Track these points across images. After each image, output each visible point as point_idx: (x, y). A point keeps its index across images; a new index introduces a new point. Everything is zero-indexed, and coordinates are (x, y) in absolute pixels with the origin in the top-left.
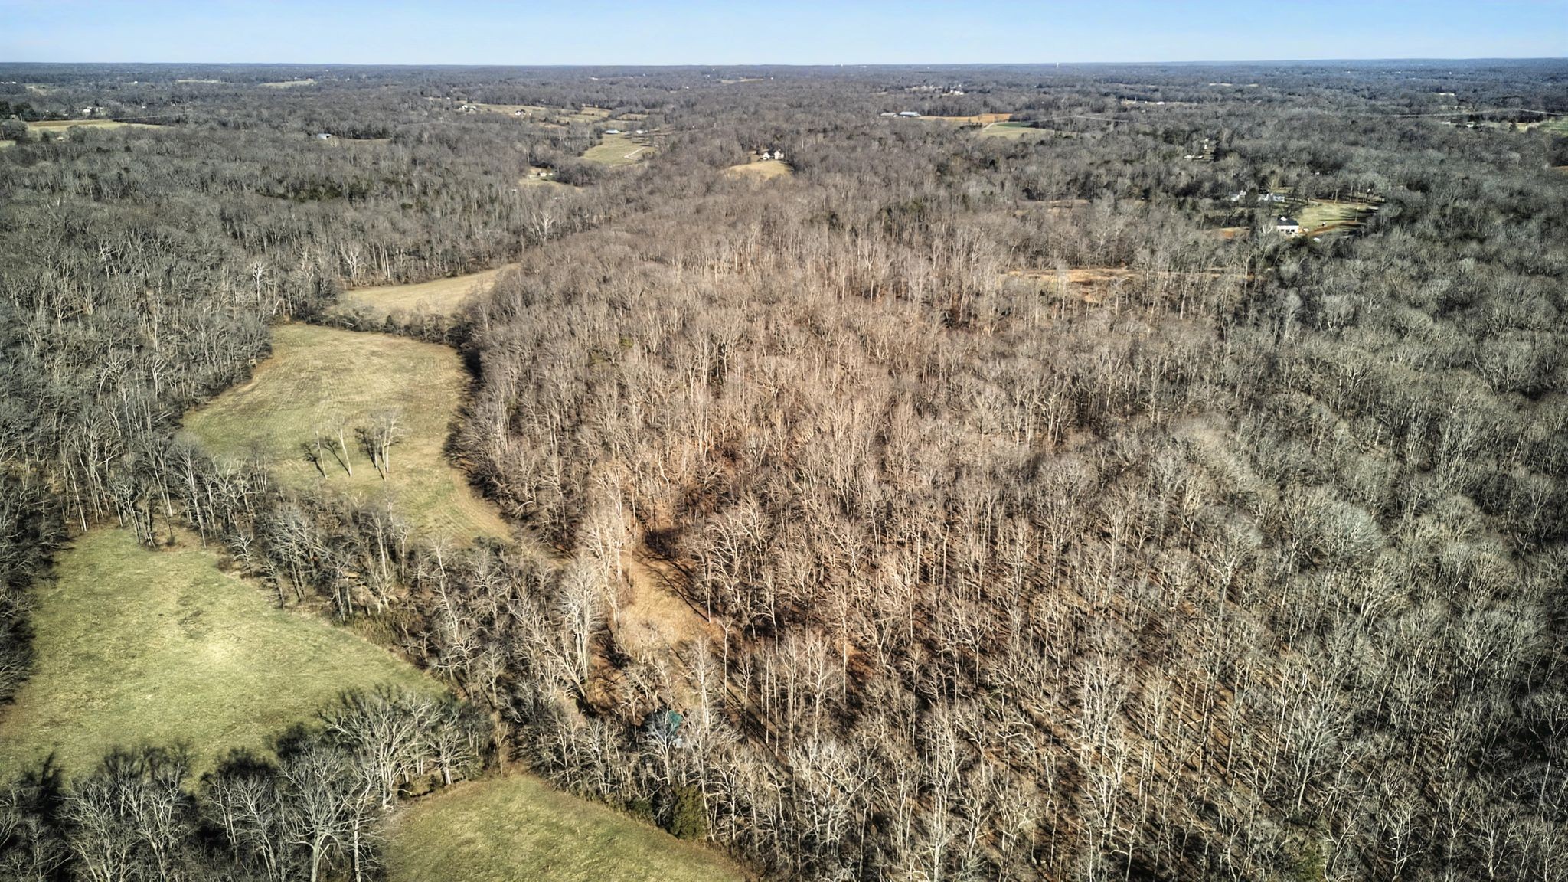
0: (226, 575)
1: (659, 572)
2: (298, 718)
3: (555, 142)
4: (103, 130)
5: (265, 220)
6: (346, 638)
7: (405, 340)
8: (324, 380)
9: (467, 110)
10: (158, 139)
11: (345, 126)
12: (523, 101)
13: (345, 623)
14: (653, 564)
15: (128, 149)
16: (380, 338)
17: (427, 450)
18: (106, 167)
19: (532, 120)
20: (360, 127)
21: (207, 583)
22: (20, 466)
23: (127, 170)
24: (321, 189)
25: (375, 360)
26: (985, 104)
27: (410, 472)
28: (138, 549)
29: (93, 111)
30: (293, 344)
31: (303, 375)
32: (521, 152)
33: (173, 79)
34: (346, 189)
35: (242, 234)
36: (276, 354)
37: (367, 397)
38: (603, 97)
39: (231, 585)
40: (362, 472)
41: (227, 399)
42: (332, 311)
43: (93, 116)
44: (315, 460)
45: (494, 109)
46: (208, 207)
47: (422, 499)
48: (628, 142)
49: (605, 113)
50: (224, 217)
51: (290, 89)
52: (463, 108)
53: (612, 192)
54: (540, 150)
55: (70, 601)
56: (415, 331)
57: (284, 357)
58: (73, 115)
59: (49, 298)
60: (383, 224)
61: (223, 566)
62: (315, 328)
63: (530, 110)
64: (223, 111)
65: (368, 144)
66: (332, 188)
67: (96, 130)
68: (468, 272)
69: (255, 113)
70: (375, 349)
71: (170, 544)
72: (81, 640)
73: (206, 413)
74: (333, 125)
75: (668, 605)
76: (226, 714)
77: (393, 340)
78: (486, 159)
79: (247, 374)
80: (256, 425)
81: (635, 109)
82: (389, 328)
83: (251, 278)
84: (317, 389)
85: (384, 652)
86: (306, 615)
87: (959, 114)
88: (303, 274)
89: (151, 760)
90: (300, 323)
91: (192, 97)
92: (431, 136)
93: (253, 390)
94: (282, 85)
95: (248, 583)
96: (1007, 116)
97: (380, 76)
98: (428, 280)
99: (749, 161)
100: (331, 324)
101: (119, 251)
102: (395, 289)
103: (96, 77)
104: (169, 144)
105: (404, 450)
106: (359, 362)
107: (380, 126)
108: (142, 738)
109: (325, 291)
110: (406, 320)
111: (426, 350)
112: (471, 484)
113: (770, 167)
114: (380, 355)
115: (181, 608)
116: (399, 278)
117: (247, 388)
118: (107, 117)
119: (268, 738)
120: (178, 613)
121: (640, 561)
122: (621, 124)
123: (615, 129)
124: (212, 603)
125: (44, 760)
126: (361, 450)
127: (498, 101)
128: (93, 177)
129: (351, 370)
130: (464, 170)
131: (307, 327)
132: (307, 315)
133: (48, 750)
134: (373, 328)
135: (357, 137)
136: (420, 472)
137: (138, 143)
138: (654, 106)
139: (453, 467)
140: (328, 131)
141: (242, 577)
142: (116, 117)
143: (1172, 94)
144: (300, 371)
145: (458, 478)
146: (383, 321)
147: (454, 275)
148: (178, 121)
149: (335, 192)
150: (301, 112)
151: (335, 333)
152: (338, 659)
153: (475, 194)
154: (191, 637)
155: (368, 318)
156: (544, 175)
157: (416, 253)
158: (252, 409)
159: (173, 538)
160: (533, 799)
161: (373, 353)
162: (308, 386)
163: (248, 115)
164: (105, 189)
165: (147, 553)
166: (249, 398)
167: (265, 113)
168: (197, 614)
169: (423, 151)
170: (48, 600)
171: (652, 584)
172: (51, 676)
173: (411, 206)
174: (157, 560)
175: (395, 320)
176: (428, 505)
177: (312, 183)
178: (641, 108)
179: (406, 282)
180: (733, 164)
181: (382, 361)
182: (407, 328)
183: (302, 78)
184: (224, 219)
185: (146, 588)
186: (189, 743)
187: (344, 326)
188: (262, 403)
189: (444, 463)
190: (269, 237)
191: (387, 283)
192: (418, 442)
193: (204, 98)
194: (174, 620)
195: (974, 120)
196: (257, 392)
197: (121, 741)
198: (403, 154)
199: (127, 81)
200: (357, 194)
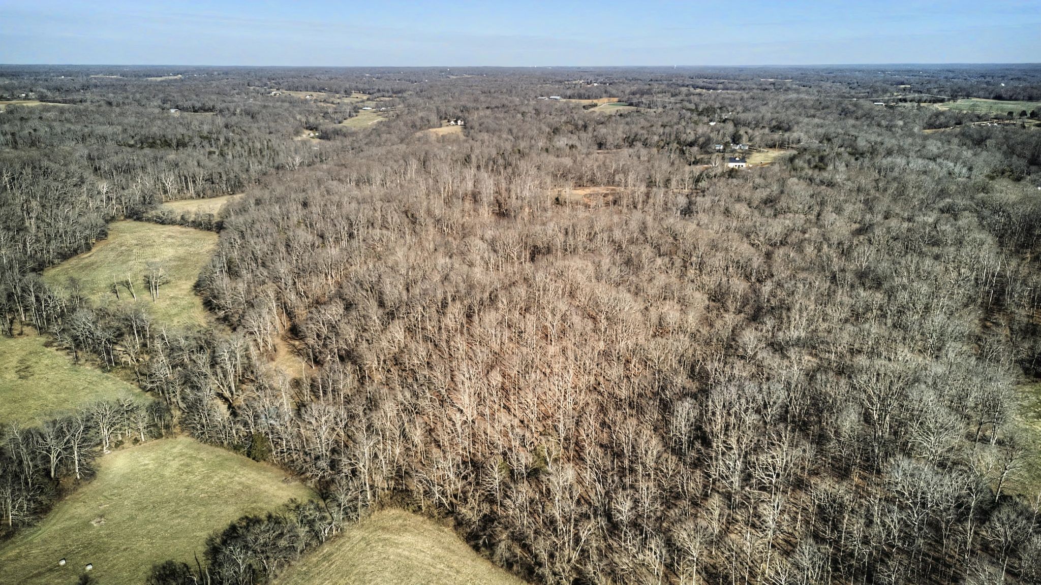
0: (49, 349)
1: (294, 345)
2: (70, 414)
3: (326, 115)
4: (28, 107)
5: (115, 159)
6: (107, 378)
7: (192, 230)
8: (135, 251)
9: (275, 95)
10: (62, 111)
11: (188, 104)
12: (314, 89)
13: (109, 371)
14: (292, 342)
15: (41, 118)
16: (177, 228)
17: (184, 287)
18: (22, 129)
19: (316, 101)
20: (198, 105)
21: (36, 353)
23: (35, 130)
24: (158, 142)
25: (170, 240)
26: (606, 92)
27: (171, 298)
29: (27, 95)
30: (123, 231)
31: (123, 248)
32: (300, 121)
33: (88, 75)
34: (174, 142)
36: (110, 237)
37: (157, 260)
38: (367, 87)
39: (50, 354)
40: (142, 298)
41: (73, 261)
42: (150, 213)
43: (27, 98)
44: (116, 292)
45: (293, 94)
46: (82, 151)
47: (174, 312)
48: (375, 114)
49: (365, 97)
50: (90, 158)
51: (162, 81)
52: (273, 94)
53: (345, 144)
54: (312, 119)
56: (197, 224)
57: (114, 239)
58: (13, 97)
60: (192, 163)
61: (47, 345)
62: (138, 223)
63: (315, 95)
64: (111, 95)
65: (200, 116)
66: (166, 141)
67: (23, 106)
69: (131, 97)
70: (171, 234)
71: (20, 334)
73: (59, 269)
74: (180, 103)
75: (294, 361)
76: (32, 412)
77: (184, 229)
78: (272, 124)
79: (89, 248)
80: (87, 274)
81: (386, 94)
82: (183, 222)
83: (99, 193)
84: (129, 255)
85: (128, 384)
86: (89, 368)
87: (589, 98)
88: (135, 191)
90: (128, 220)
91: (96, 86)
92: (242, 110)
93: (90, 256)
94: (159, 79)
95: (60, 353)
96: (616, 99)
97: (226, 73)
98: (217, 196)
99: (441, 126)
100: (148, 220)
101: (16, 176)
102: (194, 201)
103: (37, 73)
104: (67, 115)
105: (171, 287)
106: (159, 241)
107: (211, 104)
109: (148, 201)
110: (192, 218)
111: (201, 234)
112: (204, 304)
113: (452, 129)
114: (173, 237)
115: (19, 365)
116: (199, 196)
117: (86, 255)
118: (36, 99)
119: (50, 423)
120: (17, 367)
121: (286, 340)
122: (373, 104)
123: (369, 107)
124: (36, 363)
126: (145, 287)
127: (297, 89)
128: (13, 134)
129: (152, 246)
130: (256, 132)
131: (134, 223)
132: (135, 215)
134: (173, 223)
135: (195, 111)
136: (177, 298)
137: (49, 114)
138: (399, 92)
139: (196, 295)
140: (177, 107)
141: (57, 350)
142: (42, 98)
143: (729, 86)
144: (121, 246)
145: (198, 301)
146: (179, 218)
148: (81, 101)
149: (167, 144)
150: (161, 96)
151: (151, 225)
152: (100, 388)
153: (258, 145)
154: (21, 378)
155: (170, 217)
156: (312, 135)
157: (210, 180)
158: (87, 266)
159: (22, 332)
160: (187, 447)
161: (169, 236)
162: (124, 255)
163: (127, 98)
164: (20, 141)
165: (6, 339)
166: (87, 261)
167: (138, 96)
168: (27, 368)
169: (234, 120)
171: (288, 351)
173: (214, 153)
174: (11, 342)
175: (187, 217)
176: (176, 315)
177: (153, 138)
178: (390, 94)
179: (203, 198)
180: (429, 128)
181: (173, 241)
182: (193, 222)
183: (174, 75)
187: (156, 221)
188: (92, 264)
189: (192, 293)
191: (191, 198)
192: (179, 283)
193: (102, 86)
194: (13, 371)
195: (595, 101)
196: (92, 258)
198: (220, 121)
199: (58, 76)
200: (181, 144)
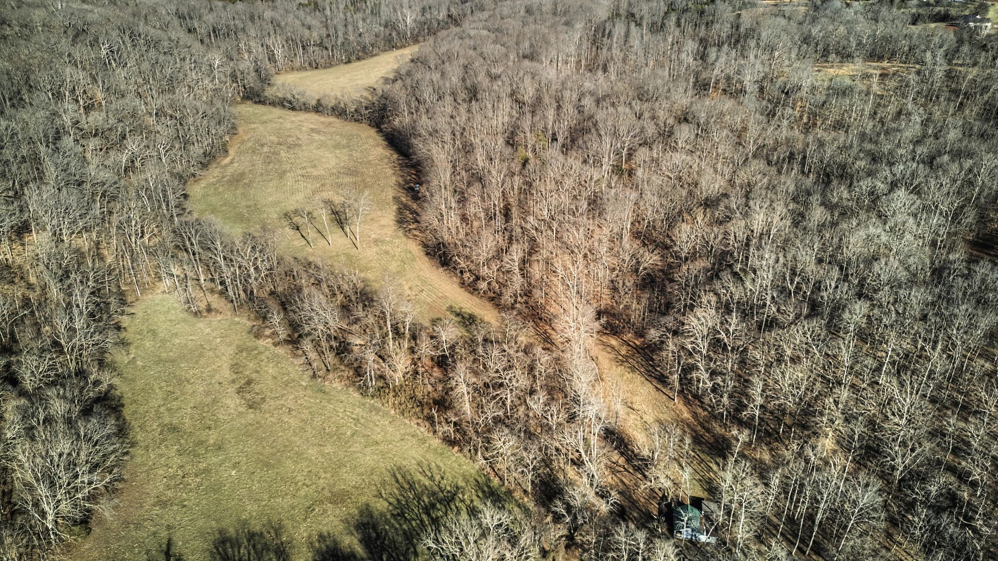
0: (261, 343)
1: (613, 348)
2: (363, 499)
6: (378, 410)
7: (332, 119)
8: (283, 154)
13: (372, 394)
14: (604, 339)
16: (313, 117)
17: (383, 222)
21: (250, 350)
22: (79, 241)
25: (316, 137)
27: (376, 241)
28: (186, 315)
30: (251, 121)
31: (266, 149)
35: (195, 29)
36: (240, 130)
37: (322, 171)
39: (268, 353)
40: (337, 241)
41: (215, 171)
42: (269, 92)
44: (298, 229)
47: (394, 266)
55: (144, 367)
56: (339, 112)
57: (246, 133)
59: (73, 91)
61: (256, 333)
62: (260, 107)
68: (359, 59)
70: (313, 126)
71: (209, 310)
72: (162, 409)
73: (203, 184)
75: (631, 381)
76: (303, 493)
77: (322, 119)
79: (224, 148)
80: (244, 196)
82: (318, 108)
83: (211, 67)
84: (280, 162)
85: (413, 426)
86: (338, 384)
89: (254, 546)
90: (249, 102)
93: (232, 162)
95: (281, 351)
98: (331, 66)
100: (273, 104)
101: (116, 48)
102: (309, 73)
106: (304, 138)
108: (239, 520)
109: (263, 76)
110: (332, 103)
111: (351, 128)
112: (427, 254)
114: (318, 132)
115: (235, 376)
116: (310, 64)
117: (227, 161)
119: (346, 521)
120: (233, 381)
124: (257, 372)
125: (164, 547)
126: (332, 221)
129: (300, 145)
131: (256, 106)
132: (253, 96)
133: (164, 534)
134: (306, 109)
136: (384, 242)
139: (409, 238)
141: (275, 344)
144: (262, 146)
145: (415, 248)
146: (314, 103)
147: (349, 62)
151: (277, 112)
152: (377, 433)
154: (251, 407)
155: (302, 100)
157: (321, 44)
158: (237, 180)
159: (210, 305)
161: (312, 130)
162: (273, 160)
165: (195, 320)
166: (230, 170)
168: (249, 383)
170: (126, 366)
171: (610, 360)
172: (147, 448)
174: (203, 326)
175: (323, 102)
176: (400, 274)
179: (317, 68)
181: (321, 138)
182: (333, 109)
184: (179, 17)
185: (201, 355)
186: (281, 527)
187: (284, 106)
188: (242, 175)
189: (400, 234)
190: (214, 32)
191: (302, 68)
192: (375, 215)
194: (232, 390)
196: (236, 165)
197: (224, 524)
